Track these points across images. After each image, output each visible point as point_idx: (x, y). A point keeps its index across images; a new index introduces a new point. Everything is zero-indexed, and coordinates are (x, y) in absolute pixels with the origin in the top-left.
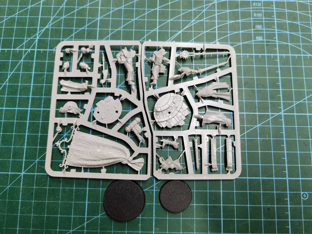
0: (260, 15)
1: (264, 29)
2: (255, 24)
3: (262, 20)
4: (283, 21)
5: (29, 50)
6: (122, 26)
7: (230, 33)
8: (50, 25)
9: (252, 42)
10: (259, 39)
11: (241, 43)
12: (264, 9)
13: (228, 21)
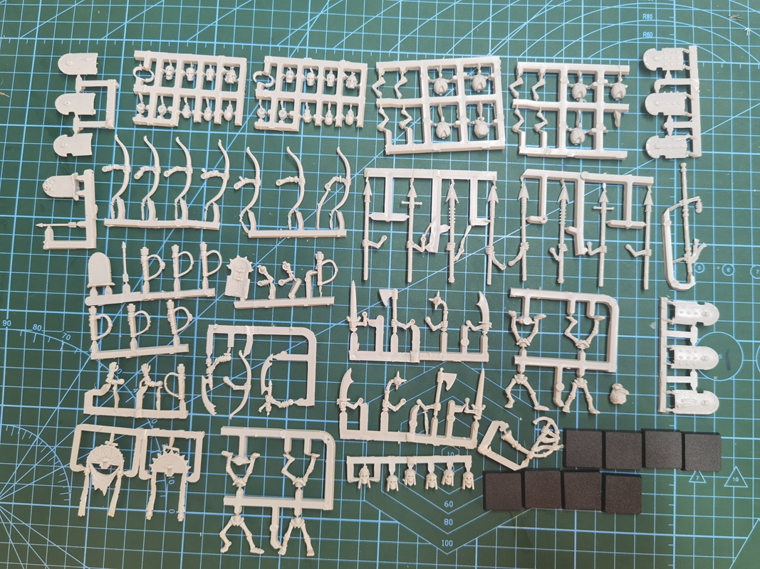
1: (656, 20)
2: (642, 12)
3: (654, 6)
4: (685, 7)
5: (297, 47)
6: (437, 14)
7: (603, 26)
8: (327, 10)
9: (636, 41)
10: (648, 35)
11: (619, 42)
13: (601, 7)
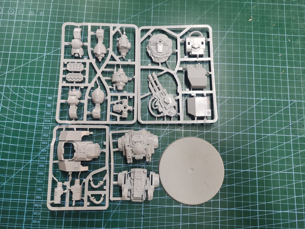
0: (47, 113)
1: (46, 104)
3: (46, 110)
4: (34, 109)
9: (55, 96)
10: (50, 98)
12: (43, 117)
